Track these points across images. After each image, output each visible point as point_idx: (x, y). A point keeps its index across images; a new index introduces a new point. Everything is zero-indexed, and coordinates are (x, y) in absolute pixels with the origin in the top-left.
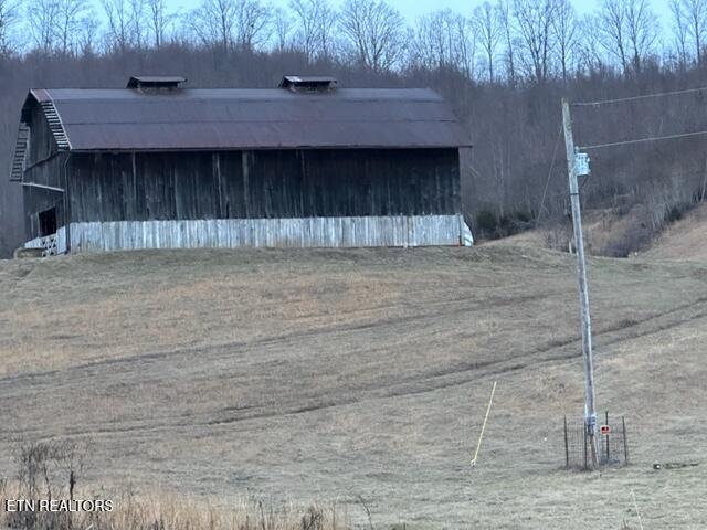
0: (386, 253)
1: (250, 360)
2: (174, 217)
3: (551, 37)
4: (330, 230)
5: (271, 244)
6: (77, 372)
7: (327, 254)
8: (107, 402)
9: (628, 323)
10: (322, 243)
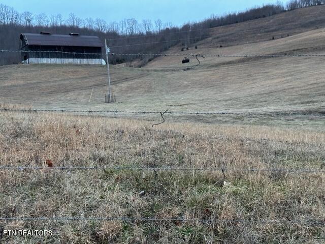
0: (88, 65)
1: (57, 83)
2: (49, 58)
3: (134, 28)
4: (78, 61)
5: (67, 63)
6: (24, 85)
7: (77, 65)
8: (28, 90)
9: (126, 79)
10: (76, 63)
